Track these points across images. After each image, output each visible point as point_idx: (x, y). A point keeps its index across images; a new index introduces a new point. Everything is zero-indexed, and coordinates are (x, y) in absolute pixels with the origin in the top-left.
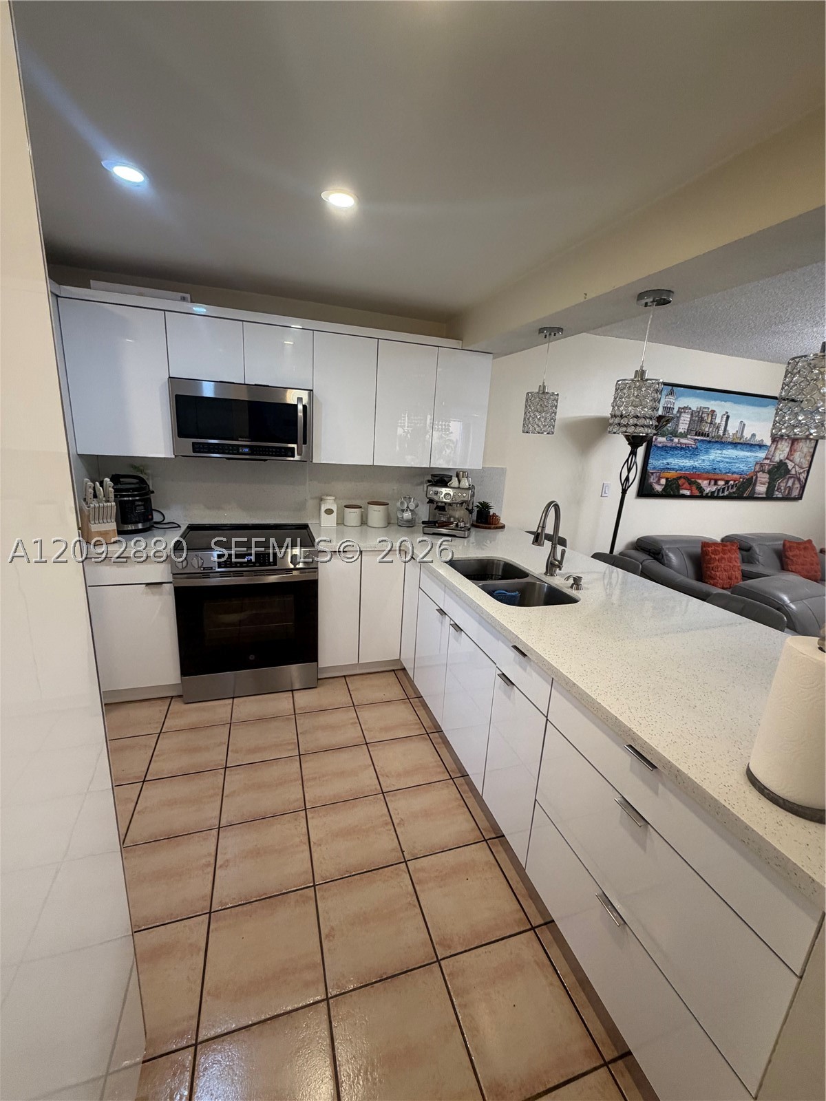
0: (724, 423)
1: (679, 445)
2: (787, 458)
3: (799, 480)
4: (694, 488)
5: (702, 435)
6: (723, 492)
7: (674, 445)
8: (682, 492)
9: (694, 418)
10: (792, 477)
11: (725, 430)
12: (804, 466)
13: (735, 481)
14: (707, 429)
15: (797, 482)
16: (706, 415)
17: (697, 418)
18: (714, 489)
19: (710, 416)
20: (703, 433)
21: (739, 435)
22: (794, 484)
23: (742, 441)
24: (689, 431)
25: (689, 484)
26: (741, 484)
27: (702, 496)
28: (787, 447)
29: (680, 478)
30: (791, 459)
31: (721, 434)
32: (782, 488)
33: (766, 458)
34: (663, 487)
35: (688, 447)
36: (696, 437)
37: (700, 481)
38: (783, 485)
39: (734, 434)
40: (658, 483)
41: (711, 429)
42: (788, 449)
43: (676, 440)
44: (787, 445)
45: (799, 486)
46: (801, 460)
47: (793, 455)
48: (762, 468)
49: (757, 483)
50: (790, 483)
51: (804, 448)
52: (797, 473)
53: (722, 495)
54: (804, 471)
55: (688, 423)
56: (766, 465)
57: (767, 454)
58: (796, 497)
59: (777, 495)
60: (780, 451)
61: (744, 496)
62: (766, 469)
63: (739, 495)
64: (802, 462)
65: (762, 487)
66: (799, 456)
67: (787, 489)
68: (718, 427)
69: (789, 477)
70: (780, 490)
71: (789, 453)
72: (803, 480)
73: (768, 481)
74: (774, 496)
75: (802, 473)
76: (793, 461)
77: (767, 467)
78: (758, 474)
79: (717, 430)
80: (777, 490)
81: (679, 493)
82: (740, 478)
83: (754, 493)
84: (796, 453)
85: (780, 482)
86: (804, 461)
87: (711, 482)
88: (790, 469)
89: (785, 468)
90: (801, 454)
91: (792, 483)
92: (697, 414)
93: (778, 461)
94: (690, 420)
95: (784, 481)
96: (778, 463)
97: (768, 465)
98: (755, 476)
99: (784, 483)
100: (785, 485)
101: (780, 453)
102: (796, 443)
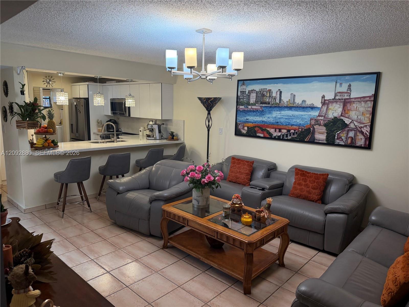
0: (278, 96)
1: (252, 110)
2: (341, 116)
3: (362, 133)
4: (265, 133)
5: (265, 103)
6: (287, 136)
7: (249, 109)
8: (258, 135)
9: (258, 95)
10: (352, 130)
11: (280, 99)
12: (365, 122)
13: (295, 130)
14: (268, 100)
15: (358, 134)
16: (265, 93)
17: (260, 95)
18: (279, 134)
19: (268, 93)
20: (265, 102)
21: (292, 102)
22: (355, 135)
23: (295, 105)
24: (256, 102)
25: (262, 130)
26: (302, 133)
27: (270, 137)
28: (339, 108)
29: (255, 127)
30: (347, 116)
31: (278, 102)
32: (343, 138)
33: (319, 116)
34: (246, 131)
35: (257, 110)
36: (261, 105)
37: (268, 129)
38: (343, 136)
39: (287, 102)
40: (243, 129)
41: (270, 100)
42: (341, 110)
43: (250, 107)
44: (339, 106)
45: (363, 137)
46: (359, 117)
47: (347, 113)
48: (317, 122)
49: (316, 133)
50: (351, 134)
51: (359, 108)
52: (357, 127)
53: (287, 138)
54: (366, 126)
55: (255, 98)
56: (320, 120)
57: (320, 113)
58: (362, 146)
59: (339, 142)
60: (332, 110)
61: (305, 140)
62: (322, 123)
63: (300, 140)
64: (361, 118)
65: (321, 136)
66: (356, 114)
67: (349, 139)
68: (275, 98)
69: (348, 130)
70: (341, 139)
71: (343, 112)
72: (367, 133)
73: (326, 131)
74: (335, 143)
75: (363, 127)
76: (350, 118)
77: (322, 122)
78: (315, 126)
79: (274, 100)
80: (337, 139)
81: (256, 135)
82: (299, 128)
83: (314, 139)
84: (350, 112)
85: (339, 133)
86: (362, 118)
87: (276, 130)
88: (348, 124)
89: (341, 123)
90: (357, 112)
91: (353, 134)
92: (260, 93)
93: (333, 117)
94: (256, 96)
95: (344, 133)
96: (332, 119)
97: (322, 120)
98: (312, 127)
99: (344, 134)
100: (345, 135)
101: (332, 112)
102: (348, 105)
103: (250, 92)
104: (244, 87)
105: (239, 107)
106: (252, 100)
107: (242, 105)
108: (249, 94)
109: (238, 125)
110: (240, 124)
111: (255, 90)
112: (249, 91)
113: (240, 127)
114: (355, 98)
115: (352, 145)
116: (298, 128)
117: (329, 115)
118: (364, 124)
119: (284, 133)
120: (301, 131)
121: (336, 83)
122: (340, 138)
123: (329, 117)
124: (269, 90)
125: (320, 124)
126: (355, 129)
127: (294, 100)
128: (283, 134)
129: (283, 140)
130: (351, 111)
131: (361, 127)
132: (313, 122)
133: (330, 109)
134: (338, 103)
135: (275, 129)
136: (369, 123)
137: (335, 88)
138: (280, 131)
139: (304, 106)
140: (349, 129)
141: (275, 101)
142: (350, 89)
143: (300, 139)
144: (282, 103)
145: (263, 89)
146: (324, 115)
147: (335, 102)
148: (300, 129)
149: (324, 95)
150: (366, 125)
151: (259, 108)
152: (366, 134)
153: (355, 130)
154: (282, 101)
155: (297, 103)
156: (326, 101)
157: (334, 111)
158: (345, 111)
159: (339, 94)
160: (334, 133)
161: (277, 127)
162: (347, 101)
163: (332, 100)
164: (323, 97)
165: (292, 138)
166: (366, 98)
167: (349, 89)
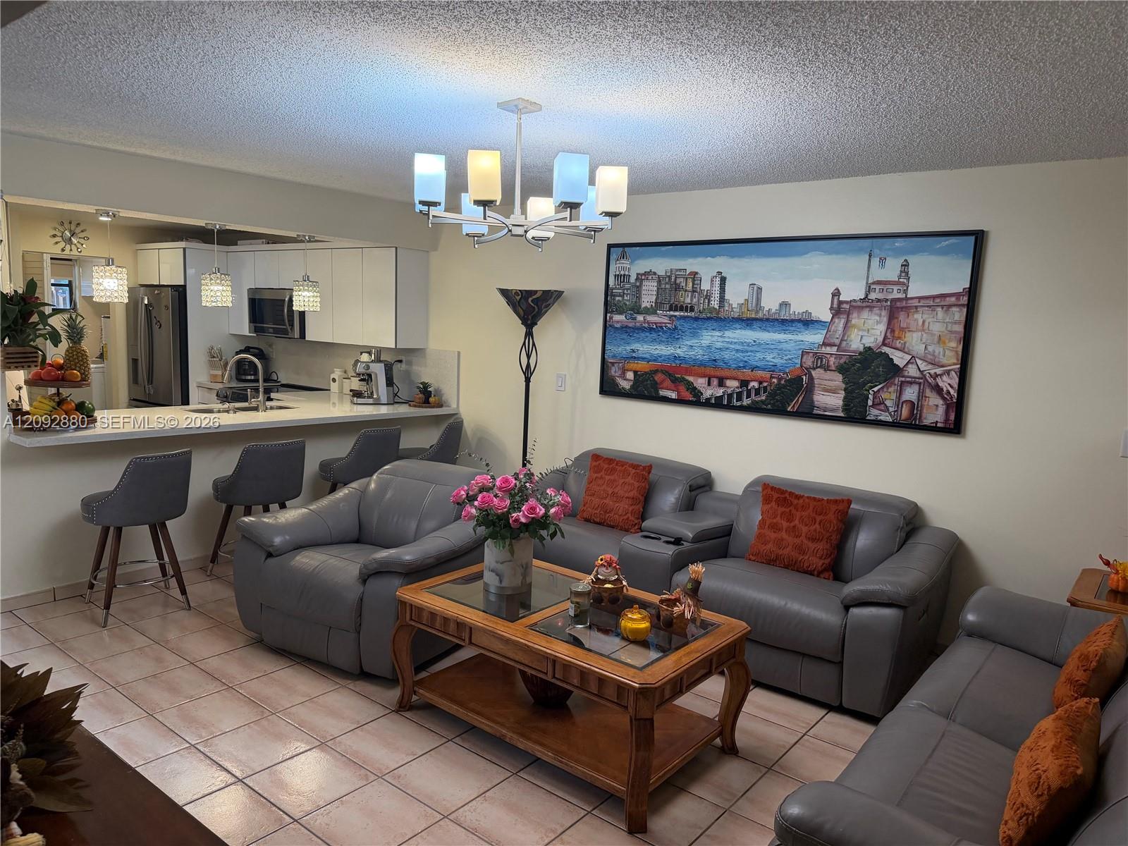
0: (717, 288)
1: (646, 325)
2: (884, 344)
3: (938, 390)
4: (682, 388)
5: (681, 309)
6: (739, 398)
7: (638, 324)
8: (663, 393)
9: (663, 286)
10: (911, 383)
11: (722, 299)
12: (944, 361)
13: (760, 383)
14: (688, 300)
15: (928, 392)
16: (682, 280)
17: (668, 286)
18: (720, 392)
19: (690, 282)
20: (682, 306)
21: (752, 305)
22: (921, 395)
23: (760, 315)
24: (658, 305)
25: (673, 382)
26: (779, 389)
27: (695, 400)
28: (878, 323)
29: (656, 372)
30: (898, 345)
31: (717, 307)
32: (888, 403)
33: (825, 344)
34: (632, 383)
35: (661, 327)
36: (672, 313)
37: (691, 379)
38: (889, 397)
39: (741, 305)
40: (623, 376)
41: (694, 300)
42: (882, 328)
43: (640, 318)
44: (878, 318)
45: (940, 402)
46: (930, 349)
47: (899, 338)
48: (820, 361)
49: (816, 389)
50: (910, 393)
51: (929, 323)
52: (925, 376)
53: (739, 404)
54: (948, 372)
55: (655, 293)
56: (828, 356)
57: (828, 336)
58: (939, 425)
59: (877, 416)
60: (859, 330)
61: (789, 410)
62: (831, 363)
63: (775, 408)
64: (934, 352)
65: (830, 398)
66: (921, 340)
67: (904, 405)
68: (707, 295)
69: (902, 382)
70: (882, 407)
71: (888, 334)
72: (952, 392)
73: (844, 386)
74: (868, 418)
75: (941, 375)
76: (906, 350)
77: (832, 360)
78: (813, 373)
79: (707, 301)
80: (873, 406)
81: (658, 394)
82: (772, 377)
83: (812, 406)
84: (908, 334)
85: (879, 390)
86: (938, 350)
87: (712, 381)
88: (901, 366)
89: (883, 362)
90: (924, 335)
91: (916, 394)
92: (667, 279)
93: (861, 349)
94: (658, 289)
95: (891, 389)
96: (860, 353)
97: (834, 356)
98: (805, 375)
99: (890, 393)
100: (894, 396)
101: (860, 333)
102: (902, 316)
103: (641, 277)
104: (625, 263)
105: (611, 318)
106: (648, 299)
107: (621, 313)
108: (638, 284)
109: (608, 366)
110: (613, 364)
111: (655, 274)
112: (638, 274)
113: (614, 371)
114: (920, 298)
115: (912, 423)
116: (768, 376)
117: (851, 341)
118: (942, 366)
119: (732, 389)
120: (776, 385)
121: (870, 256)
122: (880, 404)
123: (852, 346)
124: (691, 273)
125: (828, 366)
126: (921, 381)
127: (758, 300)
128: (729, 391)
129: (730, 407)
130: (909, 331)
131: (937, 375)
132: (809, 361)
133: (854, 326)
134: (876, 310)
135: (707, 379)
136: (956, 364)
137: (868, 271)
138: (721, 384)
139: (785, 318)
140: (903, 379)
141: (709, 302)
142: (907, 273)
143: (773, 405)
144: (727, 308)
145: (677, 270)
146: (837, 342)
147: (867, 307)
148: (774, 378)
149: (837, 289)
150: (950, 370)
151: (666, 320)
152: (948, 392)
153: (920, 384)
154: (726, 305)
155: (766, 309)
156: (844, 306)
157: (863, 330)
158: (893, 331)
159: (878, 287)
160: (866, 390)
161: (712, 373)
162: (898, 304)
163: (859, 304)
164: (836, 293)
165: (753, 402)
166: (948, 299)
167: (903, 274)
